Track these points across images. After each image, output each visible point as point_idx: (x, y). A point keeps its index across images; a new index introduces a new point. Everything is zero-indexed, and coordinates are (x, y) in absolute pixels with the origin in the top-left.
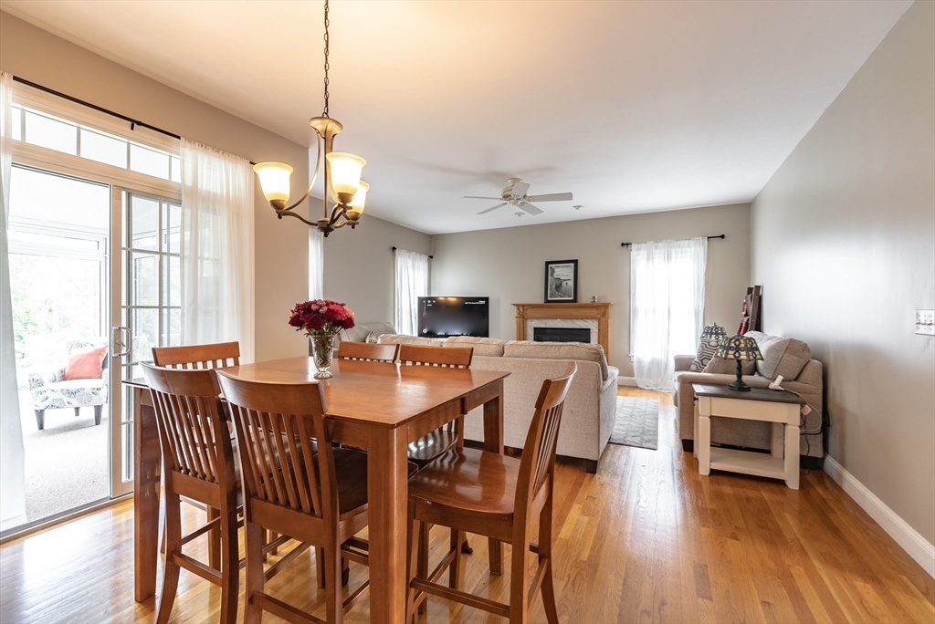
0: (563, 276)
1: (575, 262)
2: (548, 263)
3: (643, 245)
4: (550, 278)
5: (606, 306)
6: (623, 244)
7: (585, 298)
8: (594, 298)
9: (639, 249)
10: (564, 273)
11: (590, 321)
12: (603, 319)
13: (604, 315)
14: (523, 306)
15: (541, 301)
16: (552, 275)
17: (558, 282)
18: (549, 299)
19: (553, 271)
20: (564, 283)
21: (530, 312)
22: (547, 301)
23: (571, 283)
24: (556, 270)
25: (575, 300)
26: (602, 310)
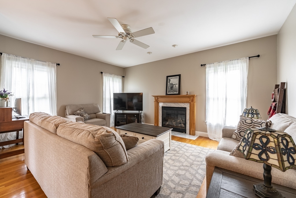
0: (174, 82)
1: (180, 76)
2: (167, 77)
3: (212, 65)
4: (168, 83)
5: (193, 96)
6: (202, 65)
7: (184, 93)
8: (187, 92)
9: (210, 67)
10: (174, 81)
11: (186, 104)
12: (192, 103)
13: (193, 101)
14: (157, 97)
15: (164, 94)
16: (169, 82)
17: (172, 86)
18: (168, 93)
19: (170, 80)
20: (174, 86)
21: (160, 99)
22: (167, 94)
23: (177, 86)
24: (171, 80)
25: (179, 94)
26: (192, 98)
